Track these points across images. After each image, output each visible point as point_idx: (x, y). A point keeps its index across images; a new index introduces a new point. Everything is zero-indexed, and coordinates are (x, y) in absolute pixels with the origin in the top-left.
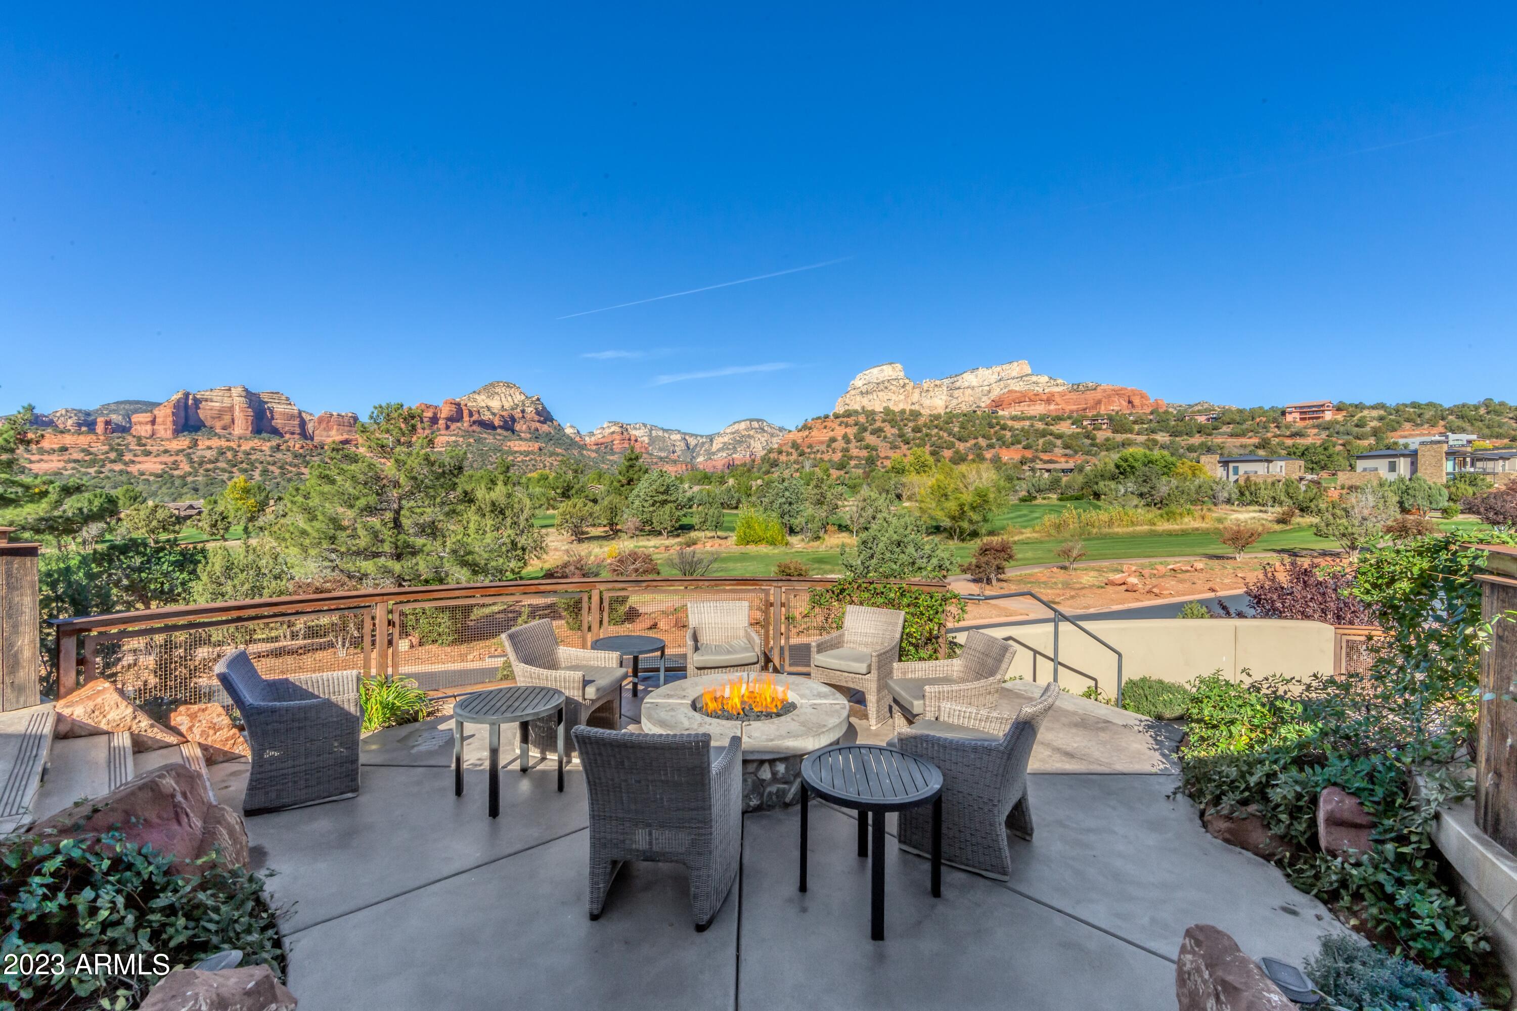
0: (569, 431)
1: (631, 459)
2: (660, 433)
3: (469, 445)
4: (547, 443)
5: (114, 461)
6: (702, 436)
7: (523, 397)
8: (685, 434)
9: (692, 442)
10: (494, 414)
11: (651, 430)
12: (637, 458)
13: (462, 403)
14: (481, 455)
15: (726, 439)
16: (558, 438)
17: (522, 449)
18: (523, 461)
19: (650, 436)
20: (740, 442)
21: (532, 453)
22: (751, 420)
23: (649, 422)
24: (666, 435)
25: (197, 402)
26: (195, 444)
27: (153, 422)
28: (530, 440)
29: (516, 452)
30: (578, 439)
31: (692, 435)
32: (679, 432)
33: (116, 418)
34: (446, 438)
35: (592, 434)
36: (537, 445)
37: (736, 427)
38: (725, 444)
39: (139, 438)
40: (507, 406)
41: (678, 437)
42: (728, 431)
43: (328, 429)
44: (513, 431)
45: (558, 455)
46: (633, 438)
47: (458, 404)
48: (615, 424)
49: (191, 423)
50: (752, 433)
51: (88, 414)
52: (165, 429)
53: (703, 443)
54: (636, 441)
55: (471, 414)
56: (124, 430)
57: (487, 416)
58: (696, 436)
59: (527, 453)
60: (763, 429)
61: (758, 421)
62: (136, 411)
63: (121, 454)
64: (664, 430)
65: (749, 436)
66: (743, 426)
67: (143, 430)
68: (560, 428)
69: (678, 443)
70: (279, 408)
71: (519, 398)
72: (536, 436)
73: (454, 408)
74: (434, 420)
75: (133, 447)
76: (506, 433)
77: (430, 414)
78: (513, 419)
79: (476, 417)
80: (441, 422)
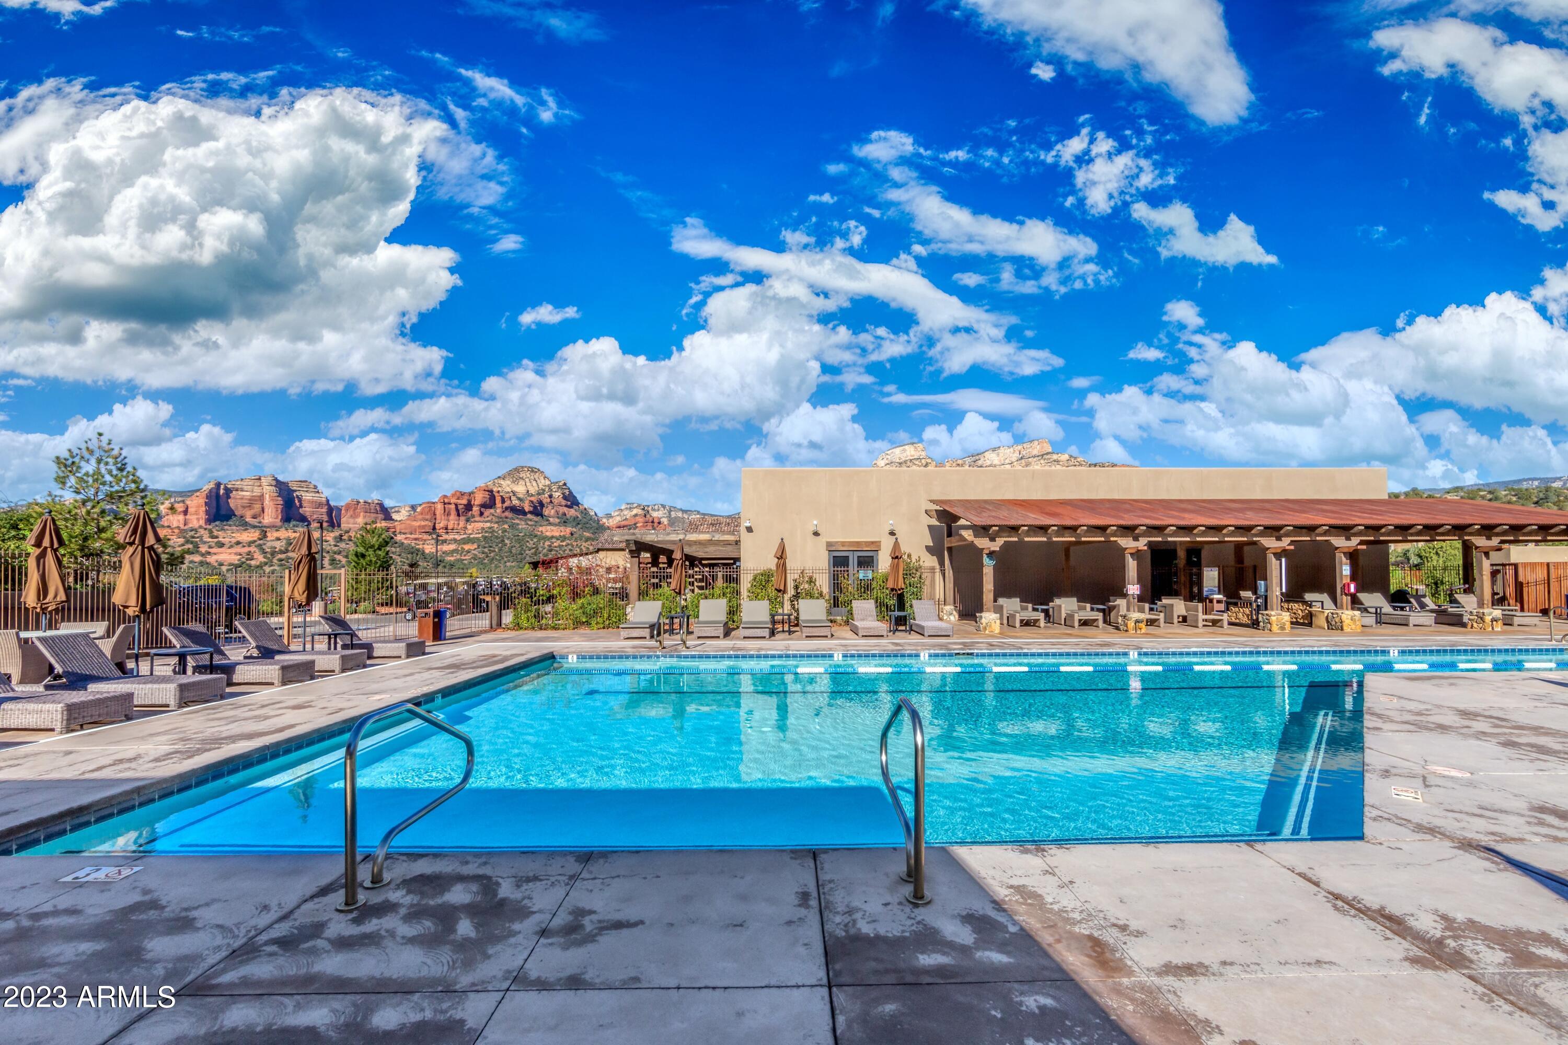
0: (595, 514)
2: (679, 514)
3: (505, 531)
4: (575, 528)
7: (549, 483)
10: (522, 500)
11: (670, 511)
13: (494, 489)
14: (519, 541)
16: (586, 522)
17: (556, 534)
18: (560, 546)
21: (566, 537)
25: (228, 491)
28: (560, 524)
29: (551, 538)
34: (480, 524)
36: (567, 530)
40: (533, 491)
44: (543, 516)
45: (590, 539)
46: (656, 521)
47: (491, 491)
48: (639, 506)
49: (223, 512)
54: (660, 523)
55: (502, 500)
57: (516, 502)
59: (561, 539)
64: (683, 511)
68: (586, 512)
70: (307, 496)
72: (565, 522)
73: (487, 495)
74: (469, 507)
75: (206, 538)
76: (535, 518)
77: (464, 502)
78: (542, 504)
79: (507, 504)
80: (475, 509)
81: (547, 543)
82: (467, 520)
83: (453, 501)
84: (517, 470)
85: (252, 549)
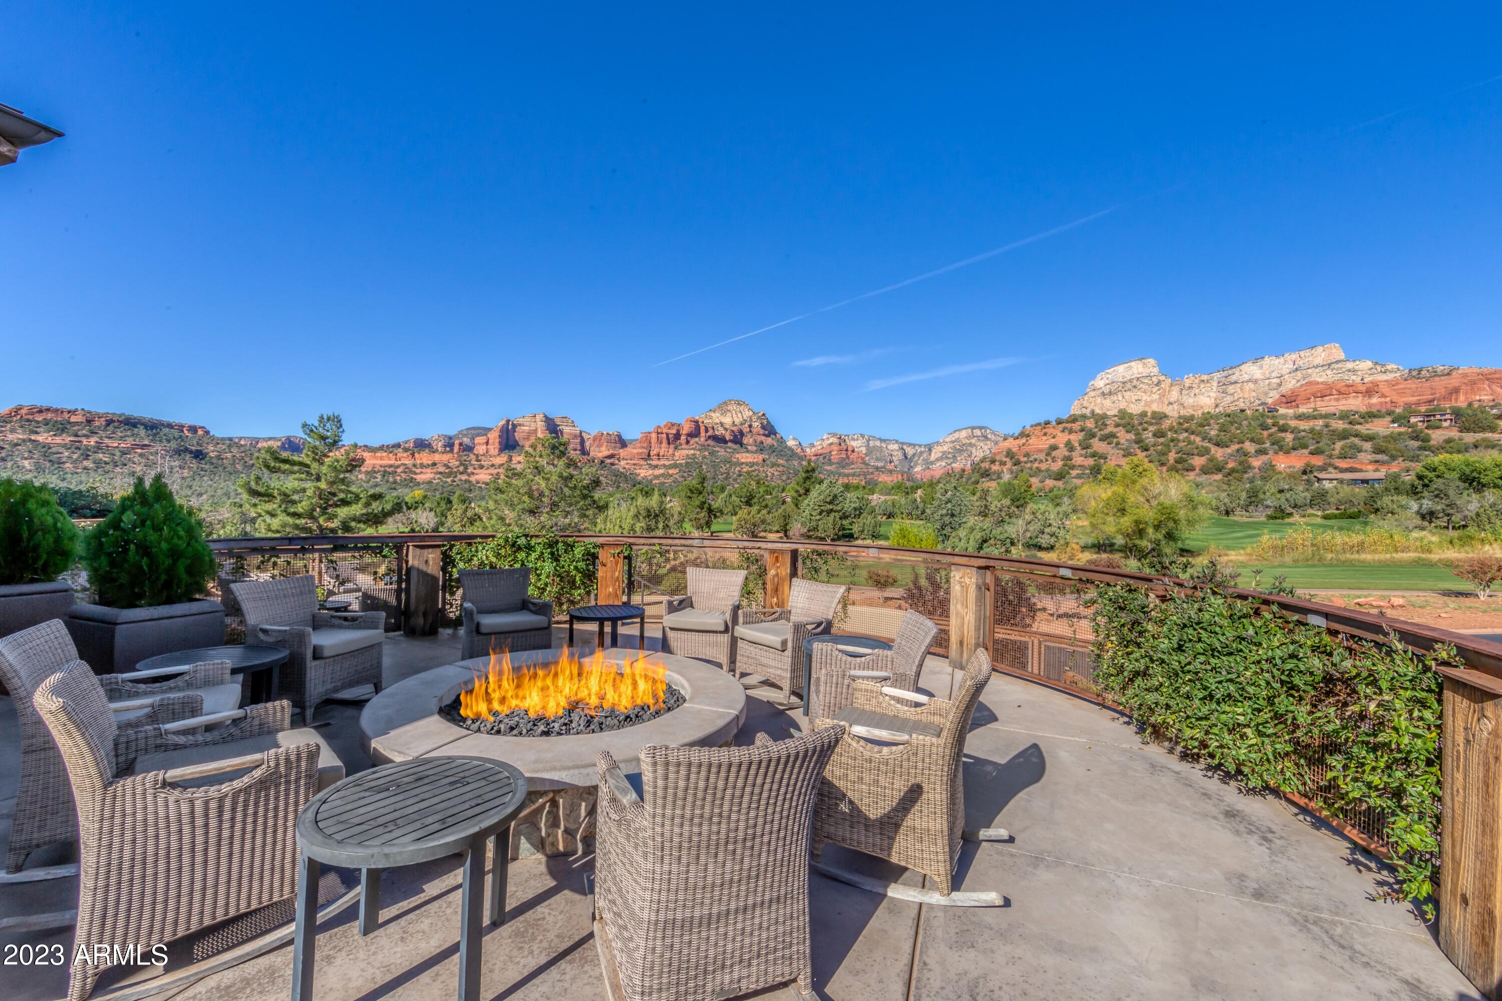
0: (791, 443)
1: (807, 471)
2: (878, 443)
3: (704, 457)
4: (771, 455)
5: (462, 473)
6: (920, 446)
7: (751, 413)
8: (903, 444)
9: (910, 451)
10: (725, 430)
11: (868, 441)
12: (813, 470)
13: (699, 420)
14: (714, 466)
15: (945, 448)
16: (780, 450)
17: (749, 461)
18: (749, 471)
19: (868, 446)
20: (960, 451)
21: (758, 464)
22: (973, 428)
23: (867, 433)
24: (884, 445)
25: (514, 426)
26: (510, 459)
27: (487, 443)
28: (756, 452)
29: (743, 463)
30: (799, 450)
31: (910, 445)
32: (897, 442)
33: (466, 441)
34: (686, 452)
35: (812, 445)
36: (763, 457)
37: (956, 435)
38: (944, 453)
39: (477, 456)
40: (737, 421)
41: (896, 447)
42: (948, 440)
43: (600, 446)
44: (741, 445)
45: (780, 465)
46: (850, 449)
47: (697, 422)
48: (834, 435)
49: (511, 443)
50: (973, 441)
51: (450, 438)
52: (494, 449)
53: (921, 453)
54: (853, 451)
55: (707, 431)
56: (469, 449)
57: (720, 431)
58: (914, 445)
59: (752, 465)
60: (986, 437)
61: (981, 428)
62: (478, 435)
63: (466, 468)
64: (881, 440)
65: (971, 445)
66: (964, 434)
67: (480, 449)
68: (782, 441)
69: (895, 453)
70: (567, 430)
71: (747, 414)
72: (761, 448)
73: (693, 425)
74: (677, 436)
76: (735, 446)
77: (674, 431)
78: (742, 433)
79: (710, 433)
80: (683, 438)
81: (738, 468)
82: (676, 448)
83: (665, 431)
84: (724, 404)
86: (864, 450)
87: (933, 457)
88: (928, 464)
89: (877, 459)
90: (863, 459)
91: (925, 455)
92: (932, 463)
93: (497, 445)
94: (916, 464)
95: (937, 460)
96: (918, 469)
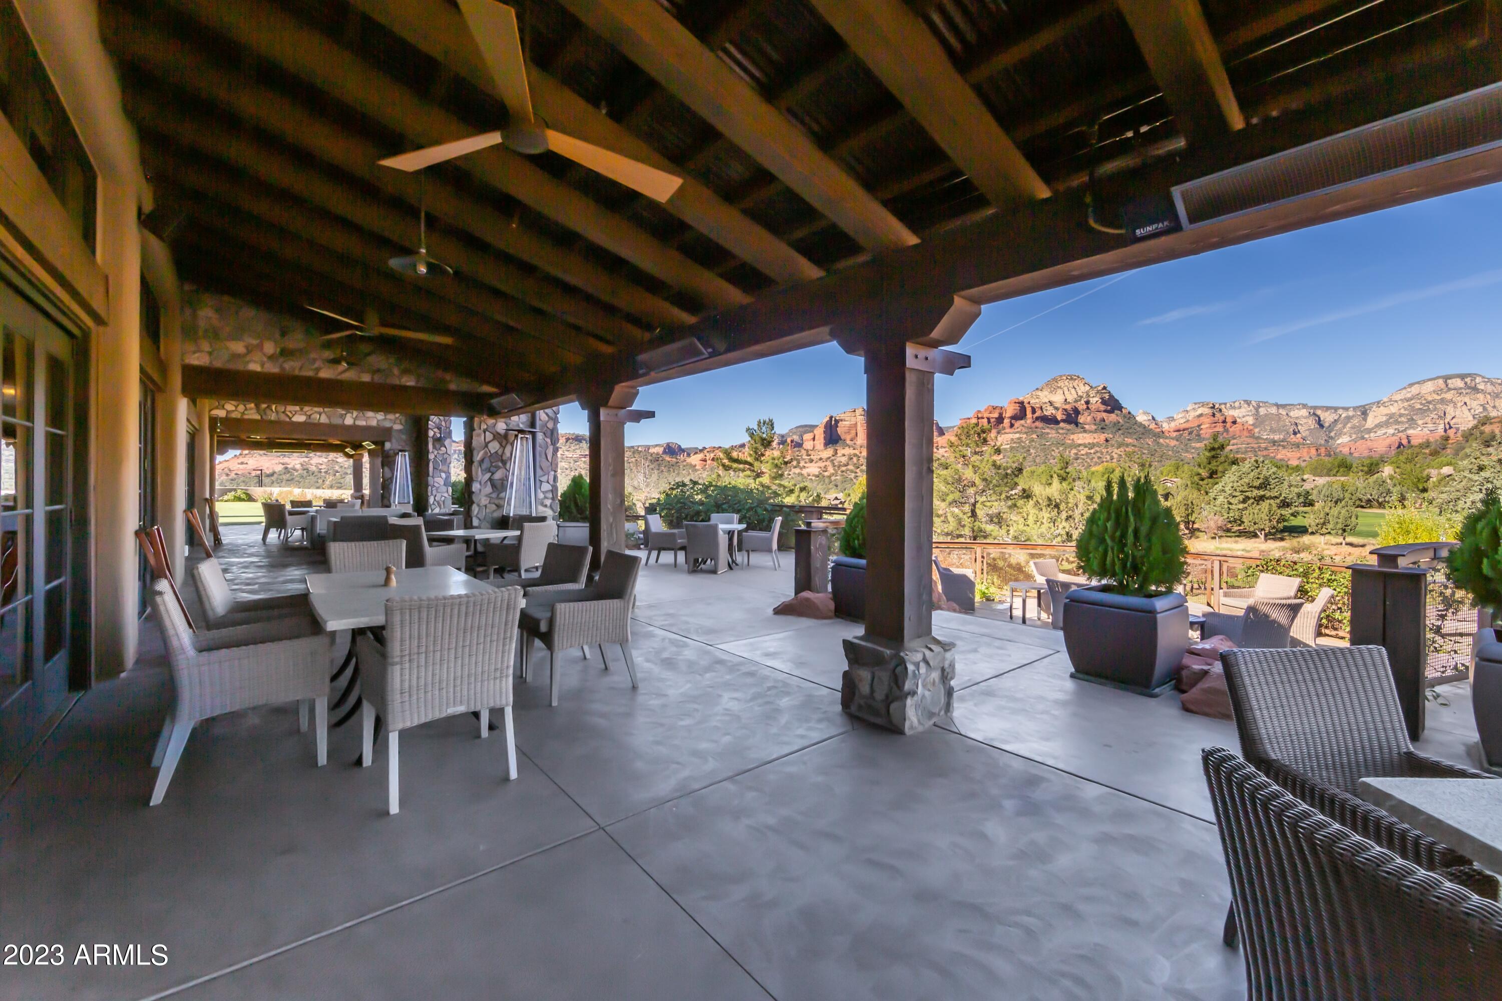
0: (1141, 418)
1: (1213, 449)
2: (1274, 412)
3: (1032, 441)
4: (1114, 433)
5: (795, 467)
6: (1346, 409)
7: (1087, 388)
8: (1316, 408)
9: (1328, 418)
10: (1057, 409)
11: (1257, 408)
12: (1222, 448)
13: (1026, 401)
14: (1044, 450)
15: (1393, 409)
16: (1129, 425)
17: (1087, 442)
18: (1087, 454)
19: (1257, 415)
20: (1423, 412)
21: (1098, 445)
22: (1445, 378)
24: (1283, 412)
25: (837, 422)
26: (836, 452)
27: (814, 439)
28: (1095, 431)
29: (1080, 445)
30: (1153, 426)
31: (1328, 408)
32: (1306, 408)
33: (796, 438)
34: (1010, 436)
36: (1103, 437)
37: (1414, 389)
38: (1391, 416)
39: (807, 451)
40: (1070, 399)
41: (1304, 412)
42: (1398, 397)
44: (1077, 424)
45: (1127, 445)
46: (1229, 420)
47: (1022, 403)
49: (834, 438)
50: (1449, 394)
52: (819, 444)
53: (1349, 418)
54: (1234, 422)
55: (1034, 411)
56: (799, 445)
57: (1049, 411)
58: (1336, 409)
59: (1092, 446)
60: (1473, 386)
61: (1460, 377)
62: (805, 432)
63: (799, 462)
64: (1280, 407)
65: (1442, 401)
66: (1428, 386)
67: (808, 445)
68: (1130, 416)
69: (1303, 421)
71: (1083, 390)
72: (1102, 426)
73: (1017, 407)
74: (1000, 420)
75: (805, 457)
76: (1068, 426)
77: (996, 415)
78: (1077, 411)
79: (1038, 413)
80: (1007, 422)
81: (1074, 451)
82: (998, 433)
83: (986, 415)
84: (1055, 380)
85: (828, 463)
86: (1251, 420)
87: (1370, 422)
88: (1361, 433)
89: (1272, 431)
90: (1250, 431)
91: (1355, 421)
92: (1369, 431)
93: (822, 441)
94: (1340, 434)
95: (1379, 426)
96: (1344, 439)
